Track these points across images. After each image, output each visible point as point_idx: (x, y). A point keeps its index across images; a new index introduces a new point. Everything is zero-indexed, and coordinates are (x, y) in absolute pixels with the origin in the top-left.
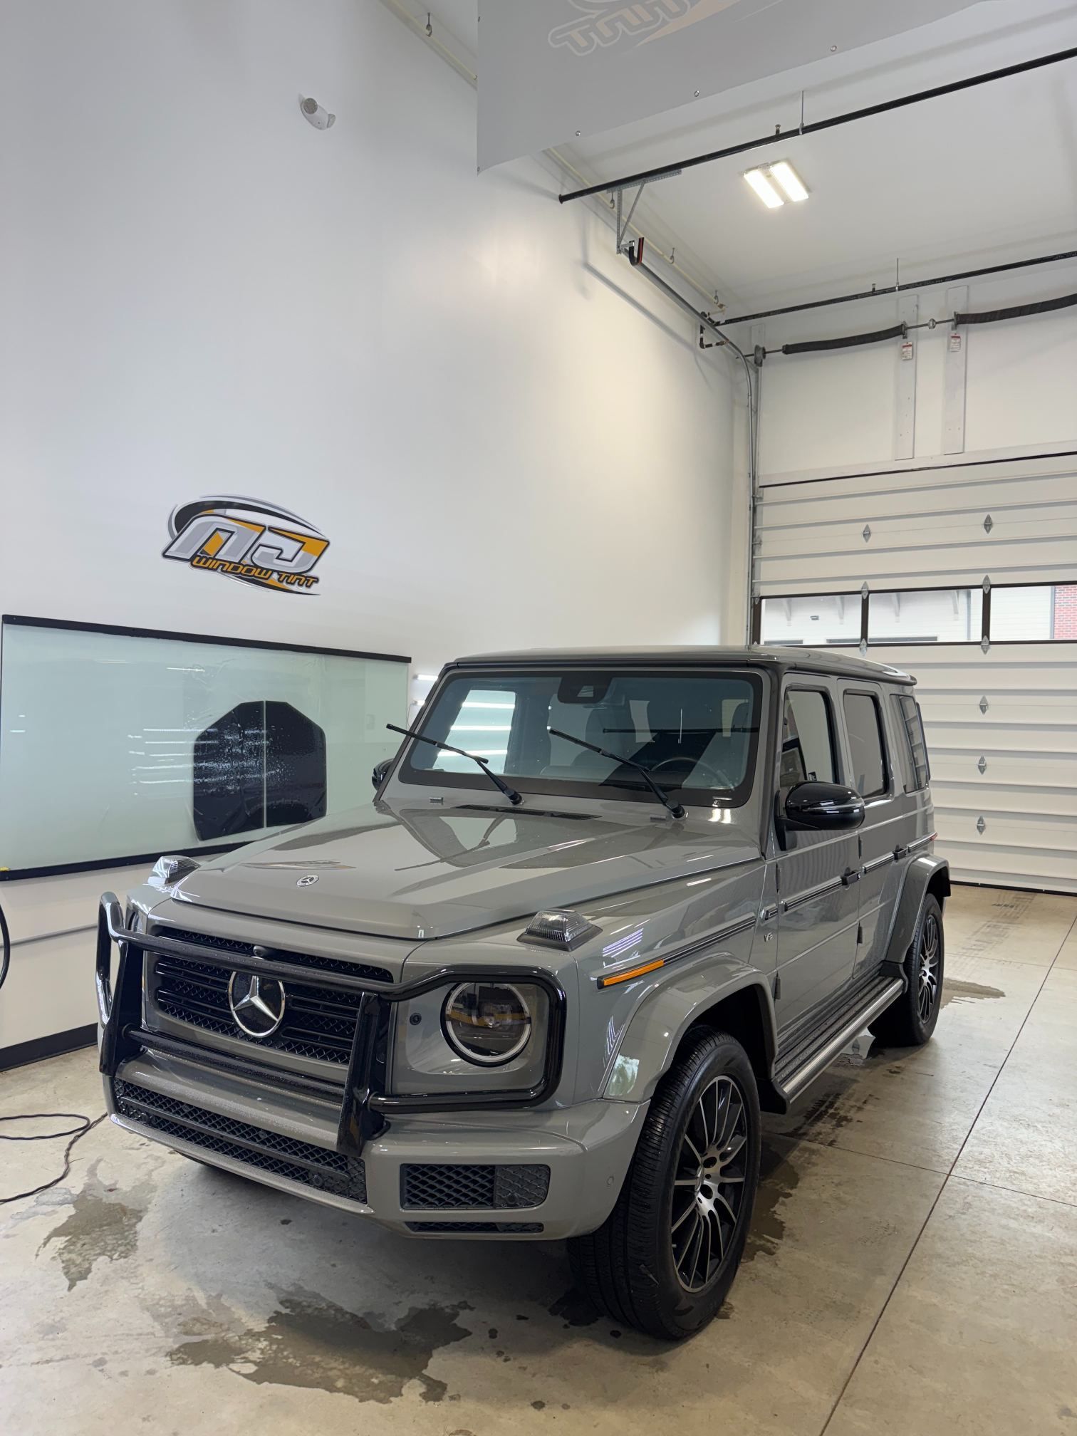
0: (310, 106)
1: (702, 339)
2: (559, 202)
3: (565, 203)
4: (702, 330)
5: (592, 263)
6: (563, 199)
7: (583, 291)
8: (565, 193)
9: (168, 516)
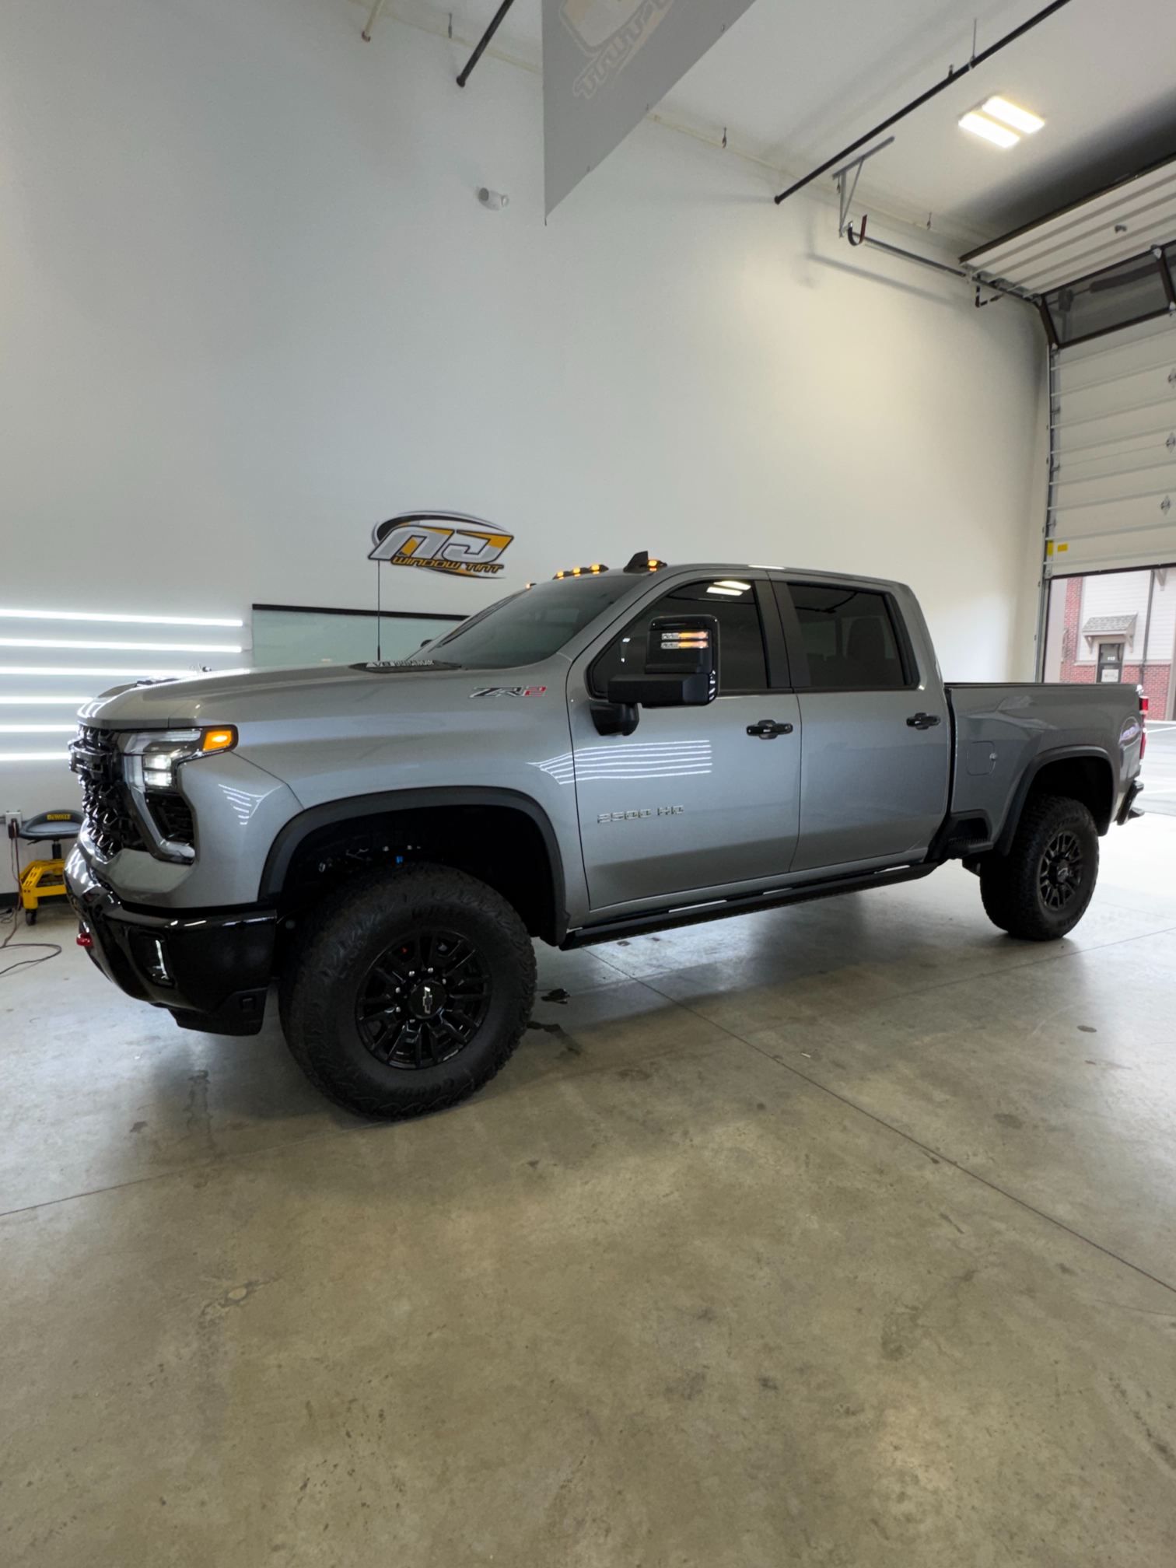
0: (484, 195)
1: (978, 298)
2: (775, 205)
3: (784, 202)
4: (978, 290)
5: (820, 251)
6: (778, 200)
7: (808, 282)
8: (780, 193)
9: (371, 530)
